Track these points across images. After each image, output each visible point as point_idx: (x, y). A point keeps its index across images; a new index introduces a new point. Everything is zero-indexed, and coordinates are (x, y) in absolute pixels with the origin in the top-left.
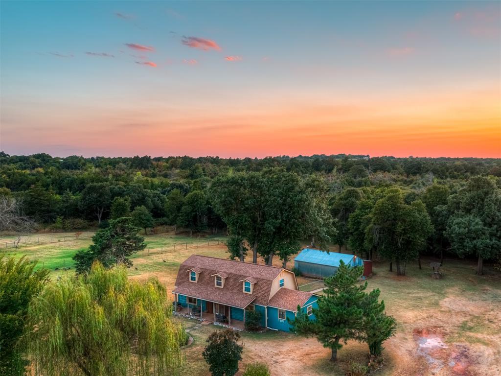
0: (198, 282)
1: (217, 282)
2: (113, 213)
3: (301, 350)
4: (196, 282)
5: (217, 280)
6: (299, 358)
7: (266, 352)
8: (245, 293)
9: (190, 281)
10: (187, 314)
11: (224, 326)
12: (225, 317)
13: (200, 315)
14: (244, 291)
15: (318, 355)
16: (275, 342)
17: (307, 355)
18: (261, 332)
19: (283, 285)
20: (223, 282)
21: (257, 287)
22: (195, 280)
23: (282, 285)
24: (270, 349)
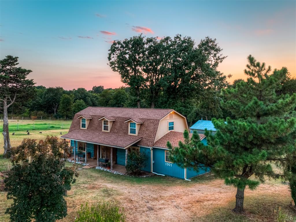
0: (88, 128)
1: (104, 126)
2: (61, 105)
3: (190, 196)
4: (86, 128)
5: (104, 124)
6: (186, 206)
7: (141, 196)
8: (130, 135)
9: (81, 128)
10: (74, 160)
11: (105, 170)
12: (107, 161)
13: (84, 160)
14: (129, 134)
15: (214, 202)
16: (157, 186)
17: (197, 202)
18: (145, 176)
19: (173, 129)
20: (109, 125)
21: (144, 128)
22: (85, 127)
23: (171, 128)
24: (148, 193)
